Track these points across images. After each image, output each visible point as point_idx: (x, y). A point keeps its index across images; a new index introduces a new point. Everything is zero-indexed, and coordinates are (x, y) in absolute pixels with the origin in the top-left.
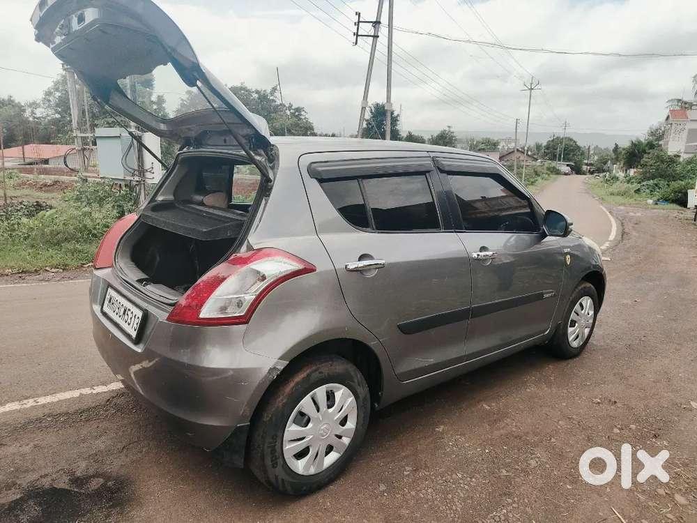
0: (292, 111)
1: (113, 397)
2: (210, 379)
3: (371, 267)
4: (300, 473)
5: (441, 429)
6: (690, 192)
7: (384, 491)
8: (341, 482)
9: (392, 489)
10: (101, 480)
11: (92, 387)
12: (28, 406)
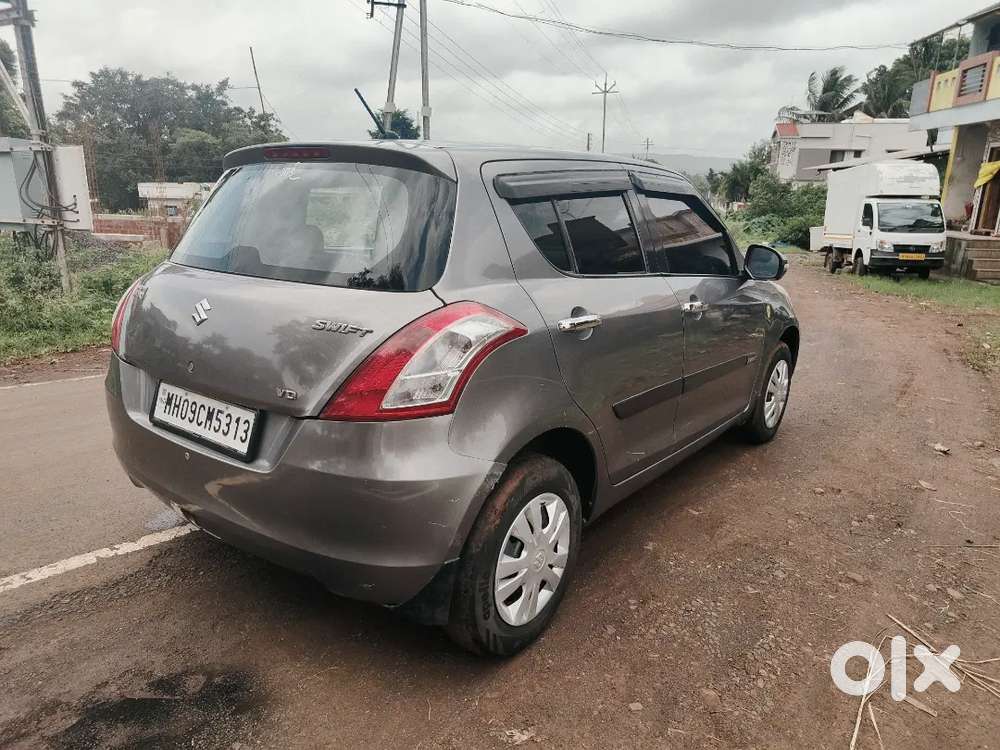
0: (254, 120)
1: (156, 557)
2: (405, 498)
3: (587, 326)
4: (512, 624)
5: (650, 546)
6: (813, 230)
7: (616, 634)
8: (553, 630)
9: (624, 630)
10: (202, 679)
11: (111, 546)
12: (16, 585)
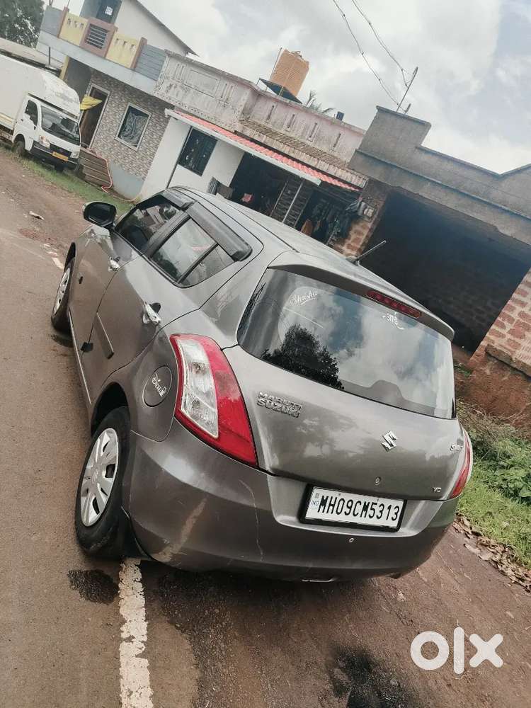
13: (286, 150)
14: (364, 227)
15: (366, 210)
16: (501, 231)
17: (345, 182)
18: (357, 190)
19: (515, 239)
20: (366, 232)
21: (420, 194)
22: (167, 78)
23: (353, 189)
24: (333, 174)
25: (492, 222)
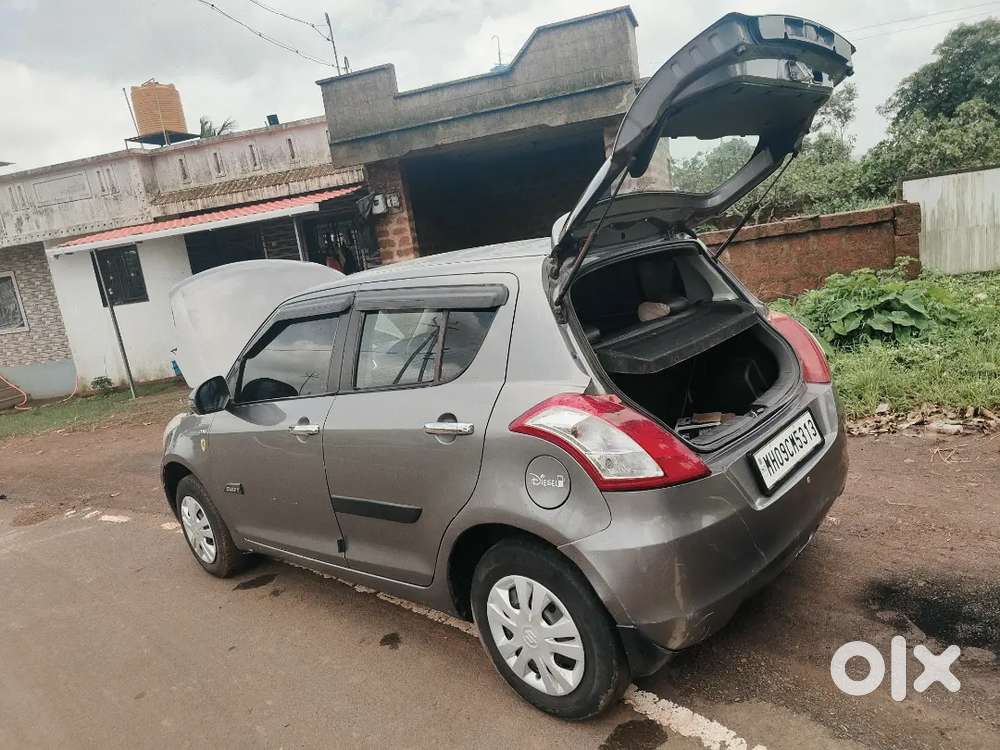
13: (239, 198)
14: (400, 221)
15: (388, 201)
16: (552, 125)
17: (338, 188)
18: (359, 187)
19: (572, 123)
20: (407, 225)
21: (439, 143)
22: (7, 214)
23: (355, 189)
24: (318, 189)
25: (536, 122)
